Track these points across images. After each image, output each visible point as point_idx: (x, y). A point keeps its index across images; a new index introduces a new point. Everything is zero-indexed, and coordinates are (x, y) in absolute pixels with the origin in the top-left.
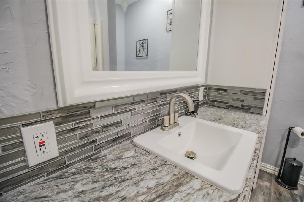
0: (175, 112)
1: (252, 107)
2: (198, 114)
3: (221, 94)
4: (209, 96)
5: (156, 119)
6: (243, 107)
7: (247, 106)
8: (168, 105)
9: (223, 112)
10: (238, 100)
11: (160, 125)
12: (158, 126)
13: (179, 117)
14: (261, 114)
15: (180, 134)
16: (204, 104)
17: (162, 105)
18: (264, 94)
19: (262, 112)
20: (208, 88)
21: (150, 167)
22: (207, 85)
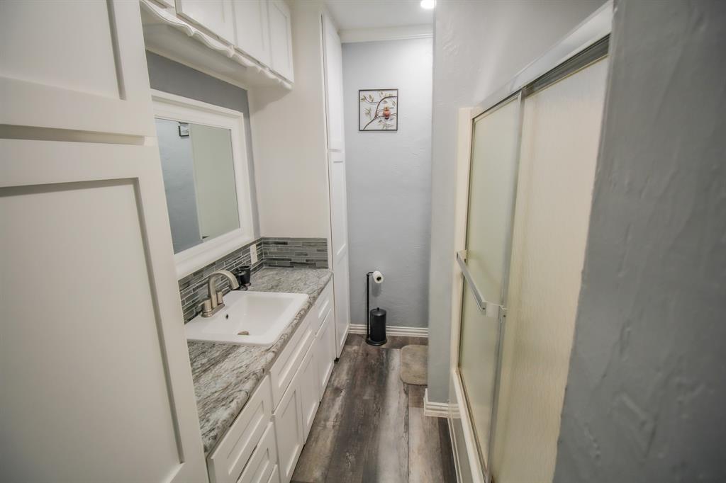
0: (217, 292)
1: (317, 261)
2: (250, 284)
3: (281, 249)
4: (266, 253)
5: (194, 305)
6: (309, 262)
7: (312, 260)
8: (207, 285)
9: (285, 274)
10: (301, 254)
11: (200, 312)
12: (197, 314)
13: (223, 295)
14: (327, 268)
15: (227, 317)
16: (261, 265)
17: (198, 287)
18: (325, 244)
19: (327, 265)
20: (262, 243)
21: (200, 352)
22: (261, 239)
